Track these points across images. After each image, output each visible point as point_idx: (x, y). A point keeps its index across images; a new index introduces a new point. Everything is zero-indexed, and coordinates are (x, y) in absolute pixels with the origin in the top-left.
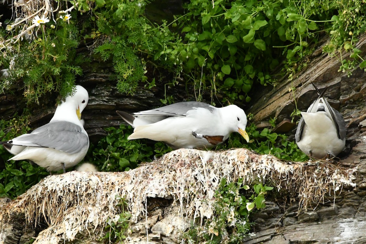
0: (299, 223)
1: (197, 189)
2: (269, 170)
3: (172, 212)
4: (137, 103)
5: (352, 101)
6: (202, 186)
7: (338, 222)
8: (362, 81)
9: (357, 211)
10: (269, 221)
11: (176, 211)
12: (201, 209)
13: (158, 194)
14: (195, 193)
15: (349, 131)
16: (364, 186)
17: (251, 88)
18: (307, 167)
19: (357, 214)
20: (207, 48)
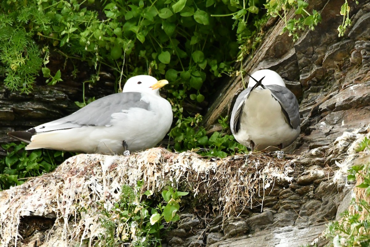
0: (225, 239)
1: (89, 202)
2: (185, 170)
3: (54, 235)
4: (44, 107)
5: (316, 80)
6: (97, 199)
7: (273, 232)
8: (322, 49)
9: (298, 216)
10: (188, 240)
11: (59, 233)
12: (91, 228)
13: (33, 211)
14: (86, 208)
15: (312, 121)
16: (303, 179)
17: (202, 82)
18: (233, 162)
19: (297, 219)
20: (136, 29)
